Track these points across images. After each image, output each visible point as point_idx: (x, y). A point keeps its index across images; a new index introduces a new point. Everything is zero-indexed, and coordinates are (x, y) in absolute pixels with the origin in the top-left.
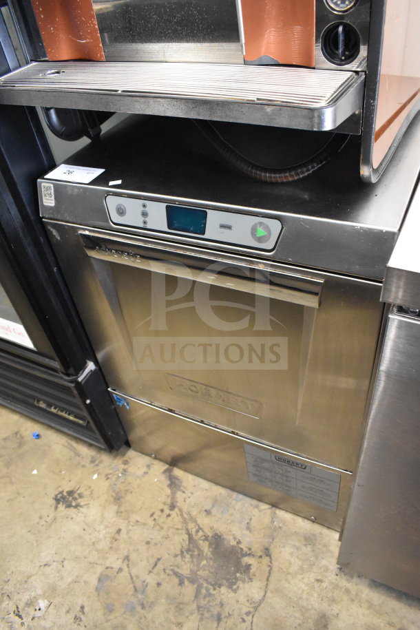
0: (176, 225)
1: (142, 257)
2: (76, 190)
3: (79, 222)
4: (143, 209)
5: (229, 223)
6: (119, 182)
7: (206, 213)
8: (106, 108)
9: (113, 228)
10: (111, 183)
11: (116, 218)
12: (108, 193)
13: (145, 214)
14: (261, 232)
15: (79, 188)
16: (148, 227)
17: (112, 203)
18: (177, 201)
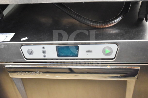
0: (62, 55)
1: (43, 72)
2: (3, 46)
3: (6, 61)
4: (43, 49)
5: (91, 50)
6: (26, 38)
7: (78, 46)
8: (29, 2)
9: (26, 61)
10: (22, 39)
11: (27, 56)
12: (22, 45)
13: (44, 52)
14: (107, 51)
15: (4, 44)
16: (46, 58)
17: (25, 49)
18: (62, 43)
